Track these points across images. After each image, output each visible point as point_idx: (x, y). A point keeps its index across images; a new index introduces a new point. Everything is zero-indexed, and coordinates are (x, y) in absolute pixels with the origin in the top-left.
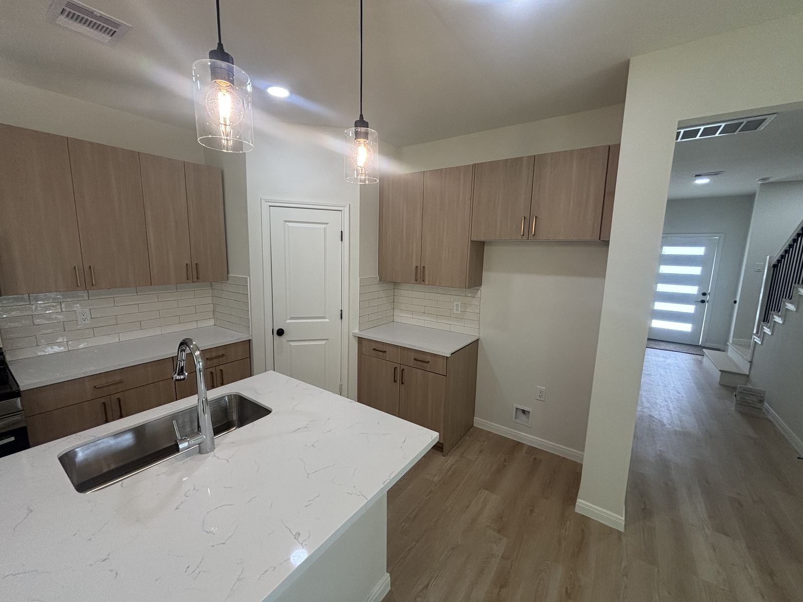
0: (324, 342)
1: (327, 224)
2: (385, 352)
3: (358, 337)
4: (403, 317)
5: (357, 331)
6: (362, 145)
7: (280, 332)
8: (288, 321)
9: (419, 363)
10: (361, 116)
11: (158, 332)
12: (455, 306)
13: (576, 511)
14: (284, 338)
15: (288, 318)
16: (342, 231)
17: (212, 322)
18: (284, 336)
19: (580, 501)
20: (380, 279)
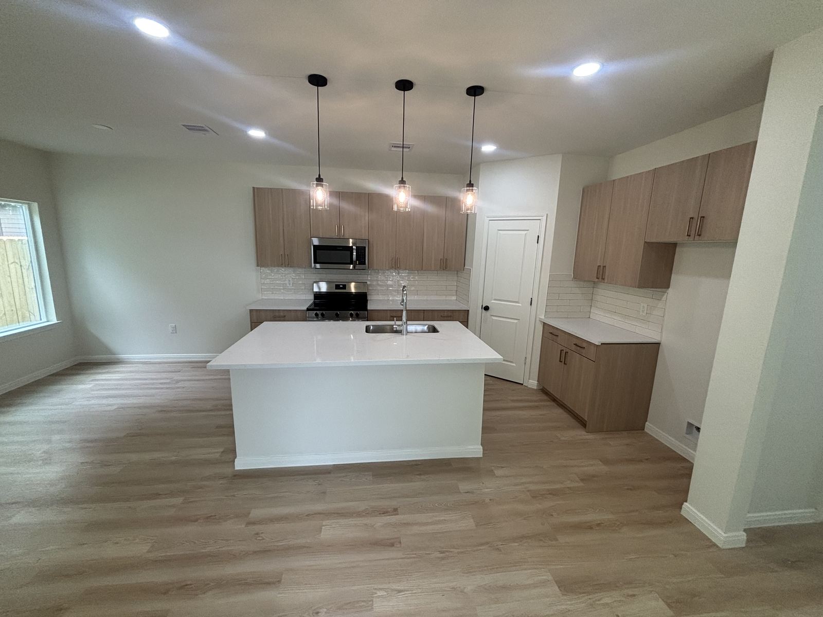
0: (516, 321)
1: (528, 230)
2: (558, 336)
3: (544, 323)
4: (598, 315)
5: (543, 317)
6: (470, 195)
7: (487, 308)
8: (493, 301)
9: (578, 348)
10: (470, 181)
11: (425, 298)
12: (642, 307)
13: (681, 513)
14: (488, 313)
15: (493, 299)
16: (538, 236)
17: (454, 298)
18: (489, 311)
19: (686, 505)
20: (574, 278)
